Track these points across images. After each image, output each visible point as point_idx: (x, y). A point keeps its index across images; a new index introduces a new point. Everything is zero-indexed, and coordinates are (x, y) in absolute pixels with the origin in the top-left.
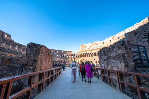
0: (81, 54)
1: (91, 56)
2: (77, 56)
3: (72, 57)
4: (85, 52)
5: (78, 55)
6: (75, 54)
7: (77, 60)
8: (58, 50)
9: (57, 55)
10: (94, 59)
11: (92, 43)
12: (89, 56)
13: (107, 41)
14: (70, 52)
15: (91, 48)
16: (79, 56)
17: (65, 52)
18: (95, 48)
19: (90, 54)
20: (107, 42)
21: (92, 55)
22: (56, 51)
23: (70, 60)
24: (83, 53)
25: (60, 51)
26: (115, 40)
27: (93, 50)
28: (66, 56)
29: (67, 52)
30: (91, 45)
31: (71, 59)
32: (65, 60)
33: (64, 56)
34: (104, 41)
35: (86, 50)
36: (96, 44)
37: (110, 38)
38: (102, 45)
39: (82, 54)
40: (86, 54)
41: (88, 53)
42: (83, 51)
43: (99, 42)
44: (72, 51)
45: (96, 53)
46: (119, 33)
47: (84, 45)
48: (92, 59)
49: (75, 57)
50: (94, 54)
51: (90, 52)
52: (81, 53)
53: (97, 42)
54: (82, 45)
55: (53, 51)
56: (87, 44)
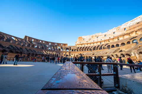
0: (78, 48)
1: (89, 50)
2: (73, 50)
3: (67, 50)
4: (83, 46)
5: (74, 48)
6: (70, 48)
7: (72, 54)
8: (50, 42)
9: (48, 47)
10: (93, 54)
11: (92, 35)
12: (88, 50)
13: (110, 33)
14: (65, 45)
15: (90, 40)
16: (75, 50)
17: (59, 44)
18: (94, 42)
19: (88, 48)
20: (110, 35)
21: (91, 49)
22: (48, 43)
23: (65, 54)
24: (81, 46)
25: (53, 43)
26: (120, 31)
27: (92, 43)
28: (59, 49)
29: (62, 45)
30: (90, 37)
31: (66, 52)
32: (58, 54)
33: (57, 49)
34: (107, 33)
35: (84, 43)
36: (96, 36)
37: (114, 30)
38: (103, 38)
39: (80, 48)
40: (84, 47)
41: (87, 47)
42: (80, 44)
43: (100, 34)
44: (67, 44)
45: (95, 47)
46: (126, 23)
47: (82, 37)
48: (90, 54)
49: (71, 51)
50: (93, 48)
51: (89, 45)
52: (78, 46)
53: (97, 34)
54: (80, 38)
55: (44, 42)
56: (86, 36)
